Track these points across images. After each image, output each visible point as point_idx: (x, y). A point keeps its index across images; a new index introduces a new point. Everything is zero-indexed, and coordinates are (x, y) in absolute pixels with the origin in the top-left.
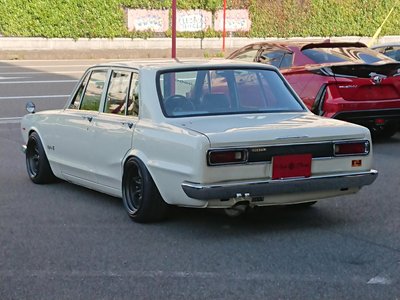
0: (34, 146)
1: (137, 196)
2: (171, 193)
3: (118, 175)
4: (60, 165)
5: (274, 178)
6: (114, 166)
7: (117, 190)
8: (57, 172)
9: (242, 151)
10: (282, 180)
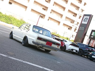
0: (11, 33)
1: (25, 42)
2: (30, 42)
3: (23, 39)
4: (14, 36)
5: (46, 44)
6: (23, 37)
7: (22, 41)
8: (13, 37)
9: (43, 39)
10: (47, 45)
